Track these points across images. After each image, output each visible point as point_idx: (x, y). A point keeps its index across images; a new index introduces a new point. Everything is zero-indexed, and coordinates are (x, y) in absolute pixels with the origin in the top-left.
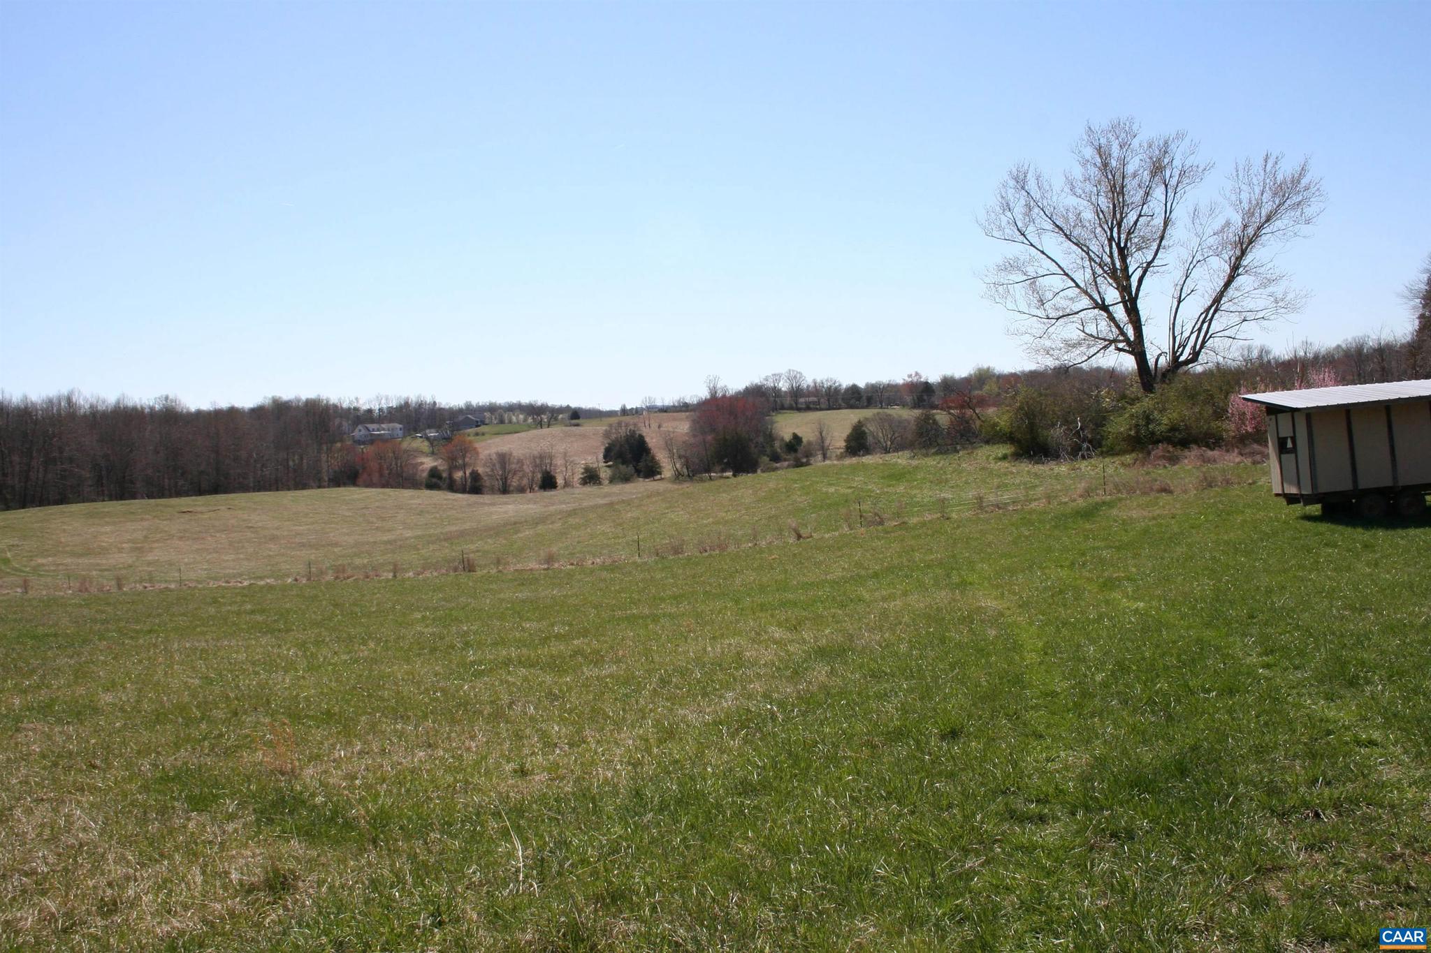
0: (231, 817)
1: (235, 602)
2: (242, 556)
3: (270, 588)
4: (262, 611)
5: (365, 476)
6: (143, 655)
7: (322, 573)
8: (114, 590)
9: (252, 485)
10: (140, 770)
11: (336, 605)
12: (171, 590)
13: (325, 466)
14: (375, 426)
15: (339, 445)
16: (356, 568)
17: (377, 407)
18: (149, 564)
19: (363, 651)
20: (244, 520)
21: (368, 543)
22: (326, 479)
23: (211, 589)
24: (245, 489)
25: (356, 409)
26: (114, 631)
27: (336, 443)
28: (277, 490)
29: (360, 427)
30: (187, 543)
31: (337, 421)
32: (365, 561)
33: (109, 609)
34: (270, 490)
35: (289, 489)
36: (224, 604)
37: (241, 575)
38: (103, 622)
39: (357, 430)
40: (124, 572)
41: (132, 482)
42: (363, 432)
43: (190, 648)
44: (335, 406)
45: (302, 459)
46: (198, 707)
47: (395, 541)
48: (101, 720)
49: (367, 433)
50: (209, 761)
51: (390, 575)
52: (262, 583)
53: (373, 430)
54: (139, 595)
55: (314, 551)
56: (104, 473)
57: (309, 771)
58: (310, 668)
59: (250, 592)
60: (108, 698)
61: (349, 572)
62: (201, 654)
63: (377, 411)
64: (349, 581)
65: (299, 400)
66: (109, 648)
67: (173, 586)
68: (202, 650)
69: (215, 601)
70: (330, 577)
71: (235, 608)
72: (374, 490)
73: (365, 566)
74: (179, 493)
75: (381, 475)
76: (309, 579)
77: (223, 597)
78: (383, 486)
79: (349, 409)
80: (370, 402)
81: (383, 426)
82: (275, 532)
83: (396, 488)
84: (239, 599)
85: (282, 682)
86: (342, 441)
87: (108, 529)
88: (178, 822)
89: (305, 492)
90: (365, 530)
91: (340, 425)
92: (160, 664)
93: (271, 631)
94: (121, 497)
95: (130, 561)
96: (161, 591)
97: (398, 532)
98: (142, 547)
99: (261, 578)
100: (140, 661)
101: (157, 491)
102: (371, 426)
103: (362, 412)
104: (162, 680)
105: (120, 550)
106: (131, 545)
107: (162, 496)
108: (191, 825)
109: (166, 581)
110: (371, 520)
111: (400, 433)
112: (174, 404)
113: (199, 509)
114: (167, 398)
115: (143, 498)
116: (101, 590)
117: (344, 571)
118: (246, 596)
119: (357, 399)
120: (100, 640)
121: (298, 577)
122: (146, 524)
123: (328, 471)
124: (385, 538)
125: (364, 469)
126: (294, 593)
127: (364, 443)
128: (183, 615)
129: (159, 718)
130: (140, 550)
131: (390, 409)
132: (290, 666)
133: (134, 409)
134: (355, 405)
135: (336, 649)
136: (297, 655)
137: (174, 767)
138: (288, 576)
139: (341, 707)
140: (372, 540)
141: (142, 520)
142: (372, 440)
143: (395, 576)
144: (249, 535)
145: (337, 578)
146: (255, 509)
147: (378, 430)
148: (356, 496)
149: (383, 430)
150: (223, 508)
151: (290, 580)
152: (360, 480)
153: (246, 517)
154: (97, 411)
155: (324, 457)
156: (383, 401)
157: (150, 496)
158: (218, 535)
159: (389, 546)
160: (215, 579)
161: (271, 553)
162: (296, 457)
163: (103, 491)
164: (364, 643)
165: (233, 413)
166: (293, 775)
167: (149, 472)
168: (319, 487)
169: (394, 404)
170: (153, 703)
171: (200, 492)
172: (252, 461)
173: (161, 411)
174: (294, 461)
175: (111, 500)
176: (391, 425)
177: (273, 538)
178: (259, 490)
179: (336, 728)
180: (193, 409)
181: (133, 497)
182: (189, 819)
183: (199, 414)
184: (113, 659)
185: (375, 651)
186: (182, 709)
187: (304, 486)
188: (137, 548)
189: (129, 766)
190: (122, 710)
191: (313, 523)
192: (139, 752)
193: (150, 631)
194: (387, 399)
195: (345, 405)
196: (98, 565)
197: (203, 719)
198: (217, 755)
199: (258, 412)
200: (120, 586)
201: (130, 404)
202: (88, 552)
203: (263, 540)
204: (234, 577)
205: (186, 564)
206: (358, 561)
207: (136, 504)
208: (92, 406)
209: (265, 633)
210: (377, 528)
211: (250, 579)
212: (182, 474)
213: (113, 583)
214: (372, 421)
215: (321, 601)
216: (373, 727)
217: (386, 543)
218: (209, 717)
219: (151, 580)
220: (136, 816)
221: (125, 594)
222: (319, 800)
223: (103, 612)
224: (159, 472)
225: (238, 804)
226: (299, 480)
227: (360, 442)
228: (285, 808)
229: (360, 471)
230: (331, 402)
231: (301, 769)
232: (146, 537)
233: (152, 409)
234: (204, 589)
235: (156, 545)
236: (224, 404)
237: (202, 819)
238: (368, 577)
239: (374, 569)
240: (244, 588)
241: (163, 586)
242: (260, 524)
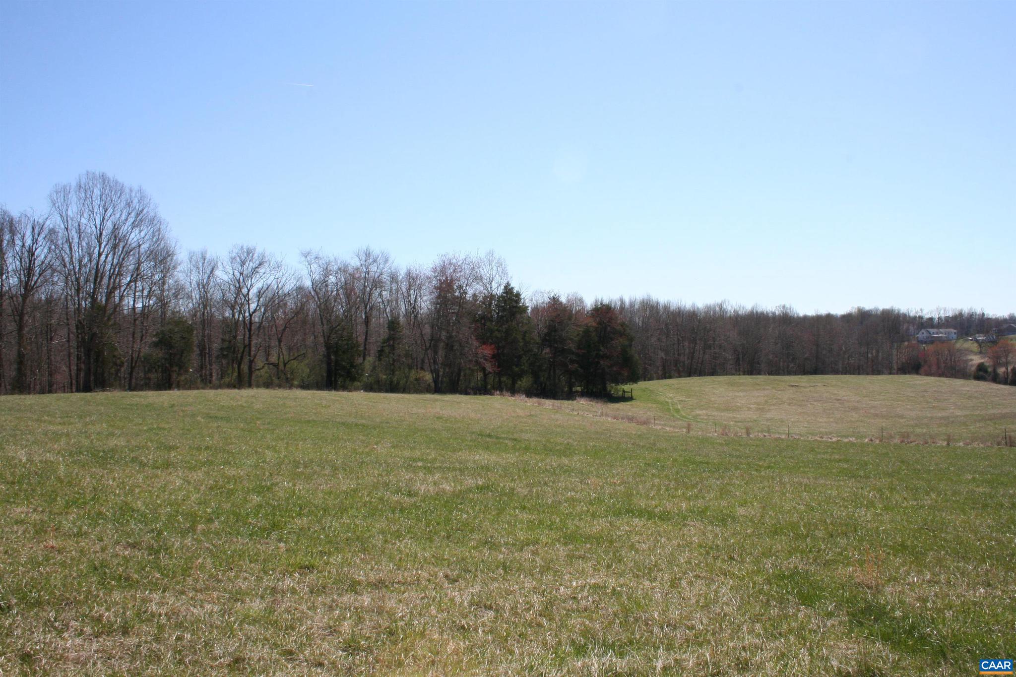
0: (830, 615)
1: (827, 453)
2: (831, 420)
3: (852, 444)
4: (847, 461)
5: (926, 368)
6: (766, 483)
7: (891, 437)
8: (745, 436)
9: (841, 370)
10: (764, 567)
11: (903, 462)
12: (782, 440)
13: (895, 358)
14: (935, 330)
15: (906, 343)
16: (918, 435)
17: (937, 316)
18: (768, 420)
19: (926, 500)
20: (835, 394)
21: (926, 417)
22: (895, 367)
23: (808, 441)
24: (836, 372)
25: (921, 318)
26: (745, 464)
27: (904, 341)
28: (859, 374)
29: (923, 331)
30: (794, 407)
31: (905, 326)
32: (925, 430)
33: (741, 449)
34: (854, 374)
35: (868, 374)
36: (819, 453)
37: (831, 433)
38: (738, 457)
39: (920, 333)
40: (750, 424)
41: (759, 363)
42: (925, 334)
43: (797, 483)
44: (905, 315)
45: (878, 352)
46: (804, 526)
47: (948, 417)
48: (737, 526)
49: (928, 335)
50: (813, 568)
51: (945, 444)
52: (846, 440)
53: (933, 333)
54: (760, 441)
55: (884, 420)
56: (741, 356)
57: (888, 589)
58: (886, 508)
59: (837, 447)
60: (741, 511)
61: (912, 438)
62: (805, 488)
63: (937, 319)
64: (912, 445)
65: (877, 310)
66: (742, 476)
67: (783, 437)
68: (805, 485)
69: (812, 450)
70: (897, 441)
71: (827, 456)
72: (932, 378)
73: (924, 434)
74: (789, 373)
75: (939, 368)
76: (881, 441)
77: (818, 448)
78: (940, 376)
79: (915, 317)
80: (931, 312)
81: (941, 330)
82: (857, 405)
83: (950, 377)
84: (830, 450)
85: (864, 515)
86: (908, 340)
87: (741, 394)
88: (791, 611)
89: (880, 377)
90: (924, 408)
91: (908, 329)
92: (777, 491)
93: (854, 476)
94: (751, 373)
95: (755, 418)
96: (777, 439)
97: (951, 411)
98: (763, 408)
99: (847, 437)
100: (764, 488)
101: (775, 370)
102: (932, 330)
103: (925, 320)
104: (779, 503)
105: (749, 409)
106: (755, 406)
107: (778, 374)
108: (801, 615)
109: (779, 433)
110: (930, 400)
111: (955, 336)
112: (788, 311)
113: (803, 384)
114: (784, 307)
115: (765, 375)
116: (736, 435)
117: (908, 436)
118: (835, 449)
119: (921, 310)
120: (736, 470)
121: (873, 439)
122: (766, 392)
123: (897, 362)
124: (940, 415)
125: (926, 362)
126: (870, 449)
127: (925, 343)
128: (791, 457)
129: (776, 531)
130: (762, 410)
131: (947, 318)
132: (871, 504)
133: (762, 313)
134: (920, 314)
135: (906, 496)
136: (875, 497)
137: (788, 568)
138: (865, 437)
139: (912, 542)
140: (929, 415)
141: (764, 389)
142: (932, 341)
143: (948, 444)
144: (837, 405)
145: (902, 441)
146: (843, 387)
147: (937, 333)
148: (918, 382)
149: (942, 333)
150: (819, 384)
151: (867, 440)
152: (922, 370)
153: (836, 392)
154: (738, 315)
155: (894, 352)
156: (942, 312)
157: (770, 374)
158: (815, 403)
159: (943, 421)
160: (813, 434)
161: (853, 419)
162: (874, 351)
163: (739, 368)
164: (928, 494)
165: (829, 317)
166: (877, 590)
167: (771, 357)
168: (890, 374)
169: (950, 314)
170: (772, 519)
171: (805, 372)
172: (842, 352)
173: (779, 315)
174: (872, 354)
175: (744, 375)
176: (948, 330)
177: (855, 409)
178: (845, 374)
179: (910, 558)
180: (801, 314)
181: (759, 374)
182: (799, 610)
183: (805, 318)
184: (745, 484)
185: (936, 502)
186: (794, 526)
187: (879, 373)
188: (760, 409)
189: (757, 561)
190: (751, 520)
191: (884, 400)
192: (763, 554)
193: (769, 467)
194: (945, 310)
195: (912, 314)
196: (734, 418)
197: (808, 536)
198: (818, 564)
199: (847, 318)
200: (748, 434)
201: (760, 310)
202: (727, 409)
203: (847, 409)
204: (826, 434)
205: (793, 422)
206: (918, 430)
207: (761, 378)
208: (735, 311)
209: (850, 478)
210: (934, 407)
211: (838, 436)
212: (793, 359)
213: (744, 431)
214: (932, 326)
215: (890, 458)
216: (939, 561)
217: (941, 418)
218: (812, 534)
219: (769, 431)
220: (762, 601)
221: (751, 439)
222: (898, 613)
223: (738, 450)
224: (776, 357)
225: (835, 606)
226: (875, 368)
227: (922, 342)
228: (871, 616)
229: (922, 363)
230: (901, 312)
231: (883, 586)
232: (766, 401)
233: (774, 314)
234: (805, 441)
235: (773, 407)
236: (823, 312)
237: (809, 612)
238: (926, 443)
239: (931, 437)
240: (833, 443)
241: (777, 436)
242: (846, 398)
